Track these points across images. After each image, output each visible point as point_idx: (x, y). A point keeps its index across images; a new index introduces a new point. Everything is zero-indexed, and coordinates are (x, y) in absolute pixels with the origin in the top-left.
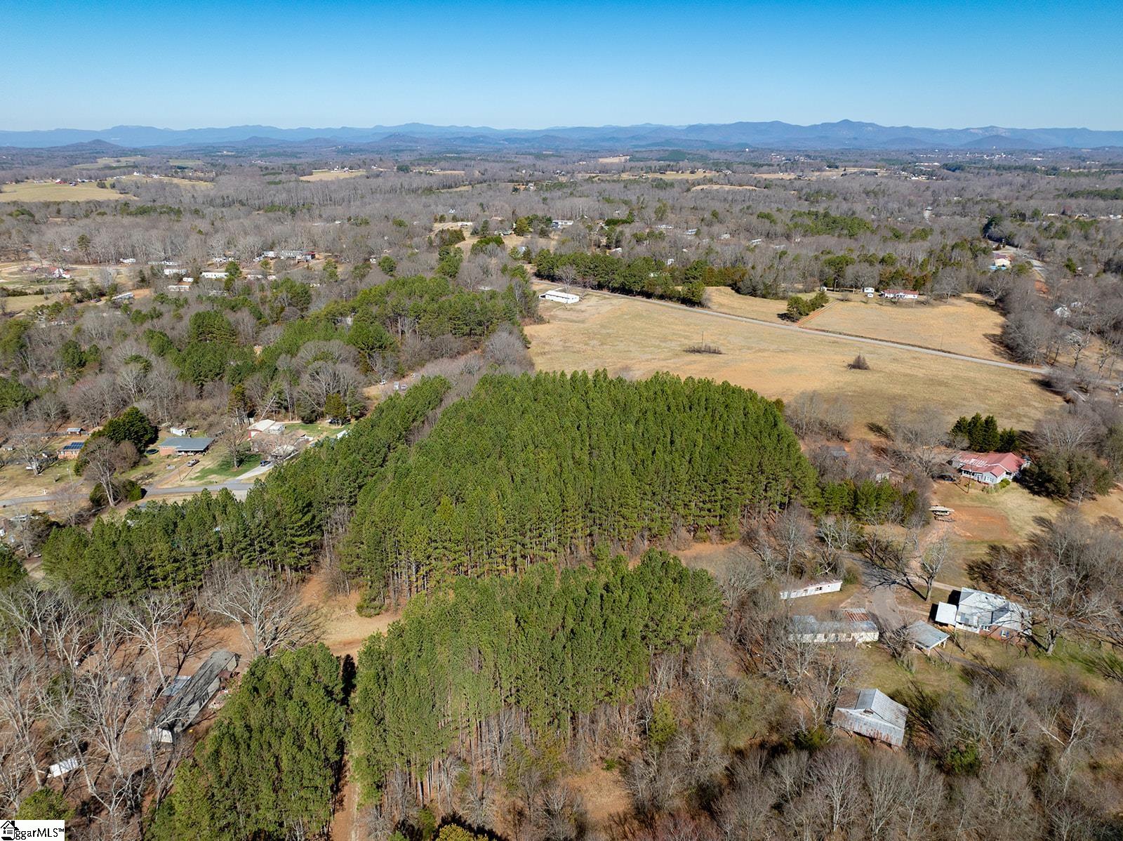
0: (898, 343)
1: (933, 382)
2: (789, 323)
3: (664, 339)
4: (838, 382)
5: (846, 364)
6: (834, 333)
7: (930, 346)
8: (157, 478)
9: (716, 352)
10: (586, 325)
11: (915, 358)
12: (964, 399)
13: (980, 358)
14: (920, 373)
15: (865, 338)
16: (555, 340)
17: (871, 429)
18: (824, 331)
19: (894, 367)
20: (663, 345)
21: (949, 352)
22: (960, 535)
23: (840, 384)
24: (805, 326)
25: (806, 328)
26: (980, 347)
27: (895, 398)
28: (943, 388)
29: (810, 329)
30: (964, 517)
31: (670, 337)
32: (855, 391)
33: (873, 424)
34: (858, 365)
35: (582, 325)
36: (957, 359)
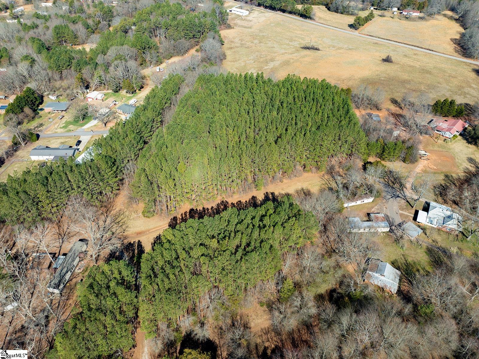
0: (407, 44)
1: (424, 71)
2: (354, 30)
3: (291, 40)
4: (377, 71)
5: (381, 59)
6: (376, 37)
7: (423, 47)
8: (44, 127)
9: (317, 49)
10: (252, 30)
11: (415, 54)
12: (438, 83)
13: (448, 55)
14: (417, 65)
15: (391, 41)
16: (237, 40)
17: (392, 102)
18: (371, 36)
19: (405, 61)
20: (291, 43)
21: (432, 51)
22: (431, 168)
23: (378, 72)
24: (362, 32)
25: (362, 34)
26: (448, 47)
27: (405, 82)
28: (428, 75)
29: (364, 34)
30: (434, 157)
31: (294, 39)
32: (385, 77)
33: (393, 99)
34: (387, 60)
35: (250, 30)
36: (436, 55)
